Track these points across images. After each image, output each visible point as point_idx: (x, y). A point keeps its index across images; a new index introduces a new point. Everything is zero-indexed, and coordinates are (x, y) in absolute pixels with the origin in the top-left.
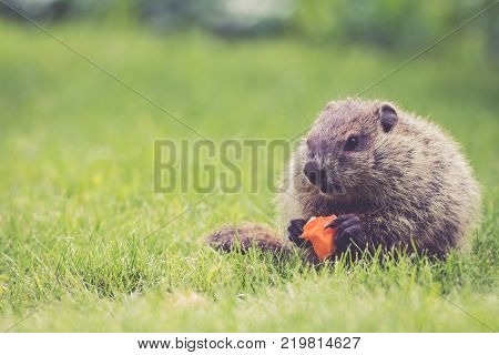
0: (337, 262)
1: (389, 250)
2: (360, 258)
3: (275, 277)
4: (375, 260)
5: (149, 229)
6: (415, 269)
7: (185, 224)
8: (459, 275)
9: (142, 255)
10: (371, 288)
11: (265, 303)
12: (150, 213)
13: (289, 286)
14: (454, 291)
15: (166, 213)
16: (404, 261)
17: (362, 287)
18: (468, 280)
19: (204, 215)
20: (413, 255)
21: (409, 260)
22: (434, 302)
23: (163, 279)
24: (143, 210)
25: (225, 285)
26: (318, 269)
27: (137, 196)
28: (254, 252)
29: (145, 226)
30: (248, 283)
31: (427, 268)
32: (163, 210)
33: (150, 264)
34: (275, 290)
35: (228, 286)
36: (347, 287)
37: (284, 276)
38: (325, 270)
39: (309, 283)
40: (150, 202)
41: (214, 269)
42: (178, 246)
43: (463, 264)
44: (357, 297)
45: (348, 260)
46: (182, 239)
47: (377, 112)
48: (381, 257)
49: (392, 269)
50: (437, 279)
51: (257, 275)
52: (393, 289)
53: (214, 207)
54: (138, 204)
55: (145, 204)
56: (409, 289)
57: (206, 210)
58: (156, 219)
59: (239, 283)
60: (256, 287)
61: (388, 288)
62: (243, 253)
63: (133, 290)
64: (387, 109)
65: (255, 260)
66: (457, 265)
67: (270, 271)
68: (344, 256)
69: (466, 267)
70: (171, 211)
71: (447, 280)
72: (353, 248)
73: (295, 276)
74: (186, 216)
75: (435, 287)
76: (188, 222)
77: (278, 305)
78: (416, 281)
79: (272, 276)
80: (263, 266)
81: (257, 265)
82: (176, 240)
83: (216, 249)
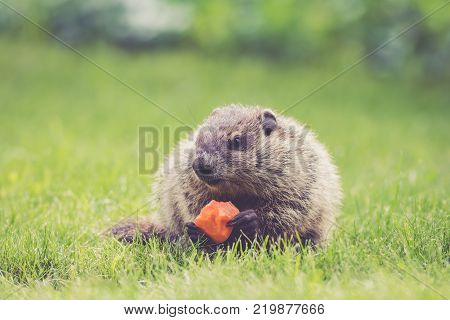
0: (229, 252)
1: (276, 240)
2: (249, 248)
3: (173, 264)
4: (263, 249)
5: (59, 222)
6: (299, 256)
7: (91, 218)
8: (339, 263)
9: (53, 245)
10: (259, 275)
11: (165, 289)
12: (60, 208)
13: (186, 273)
14: (335, 277)
15: (75, 208)
16: (289, 250)
17: (252, 274)
18: (347, 267)
19: (109, 209)
20: (297, 245)
21: (293, 249)
22: (317, 286)
23: (72, 267)
24: (53, 205)
25: (128, 272)
26: (211, 258)
27: (49, 192)
28: (154, 242)
29: (56, 219)
30: (148, 271)
31: (310, 256)
32: (72, 205)
33: (60, 254)
34: (174, 277)
35: (131, 273)
36: (237, 273)
37: (181, 264)
38: (218, 259)
39: (204, 271)
40: (60, 198)
41: (118, 257)
42: (86, 237)
43: (343, 253)
44: (247, 283)
45: (238, 249)
46: (89, 231)
47: (259, 118)
48: (268, 246)
49: (278, 257)
50: (320, 266)
51: (156, 263)
52: (280, 276)
53: (118, 202)
54: (50, 199)
55: (56, 199)
56: (293, 276)
57: (111, 204)
58: (66, 213)
59: (141, 270)
60: (156, 274)
61: (275, 274)
62: (144, 244)
63: (45, 277)
64: (268, 115)
65: (155, 249)
66: (337, 253)
67: (168, 259)
68: (235, 245)
69: (345, 255)
70: (79, 206)
71: (329, 267)
72: (243, 238)
73: (191, 264)
74: (93, 211)
75: (317, 274)
76: (95, 216)
77: (175, 290)
78: (300, 269)
79: (170, 264)
80: (162, 255)
81: (156, 255)
82: (84, 232)
83: (120, 240)
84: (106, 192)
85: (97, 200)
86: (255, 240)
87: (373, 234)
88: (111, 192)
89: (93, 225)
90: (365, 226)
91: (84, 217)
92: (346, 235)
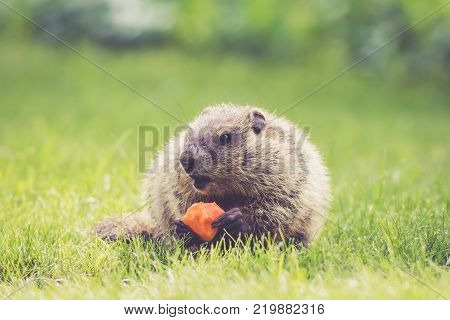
0: (213, 250)
1: (259, 239)
2: (233, 246)
3: (157, 263)
4: (247, 248)
5: (43, 221)
6: (283, 255)
7: (75, 216)
8: (323, 262)
9: (37, 244)
10: (243, 274)
11: (149, 288)
12: (44, 206)
13: (169, 272)
14: (319, 276)
16: (273, 249)
17: (235, 273)
18: (331, 267)
19: (92, 207)
20: (281, 244)
21: (277, 248)
22: (300, 284)
23: (56, 267)
24: (37, 203)
25: (112, 271)
26: (195, 257)
27: (32, 191)
28: (138, 241)
29: (39, 218)
30: (132, 269)
31: (294, 254)
32: (55, 203)
33: (43, 254)
34: (155, 275)
35: (115, 271)
36: (221, 272)
37: (165, 262)
38: (202, 258)
39: (188, 269)
40: (44, 196)
41: (102, 256)
42: (70, 235)
43: (326, 252)
44: (231, 281)
45: (222, 248)
46: (72, 230)
47: (249, 117)
48: (252, 245)
49: (262, 256)
50: (303, 265)
51: (140, 262)
52: (263, 274)
53: (101, 200)
54: (34, 198)
55: (40, 198)
56: (277, 274)
57: (94, 203)
58: (50, 211)
59: (124, 269)
60: (139, 272)
61: (259, 273)
62: (128, 242)
63: (29, 275)
64: (256, 115)
65: (138, 247)
66: (321, 252)
67: (152, 258)
68: (219, 244)
69: (329, 254)
70: (62, 205)
71: (312, 266)
72: (227, 238)
73: (174, 263)
74: (77, 209)
75: (301, 273)
76: (78, 214)
77: (159, 289)
78: (284, 267)
79: (154, 263)
80: (145, 254)
81: (140, 254)
82: (68, 231)
83: (104, 239)
84: (90, 190)
85: (80, 199)
86: (239, 239)
87: (357, 233)
88: (95, 191)
89: (76, 223)
90: (350, 225)
91: (67, 216)
92: (329, 234)
